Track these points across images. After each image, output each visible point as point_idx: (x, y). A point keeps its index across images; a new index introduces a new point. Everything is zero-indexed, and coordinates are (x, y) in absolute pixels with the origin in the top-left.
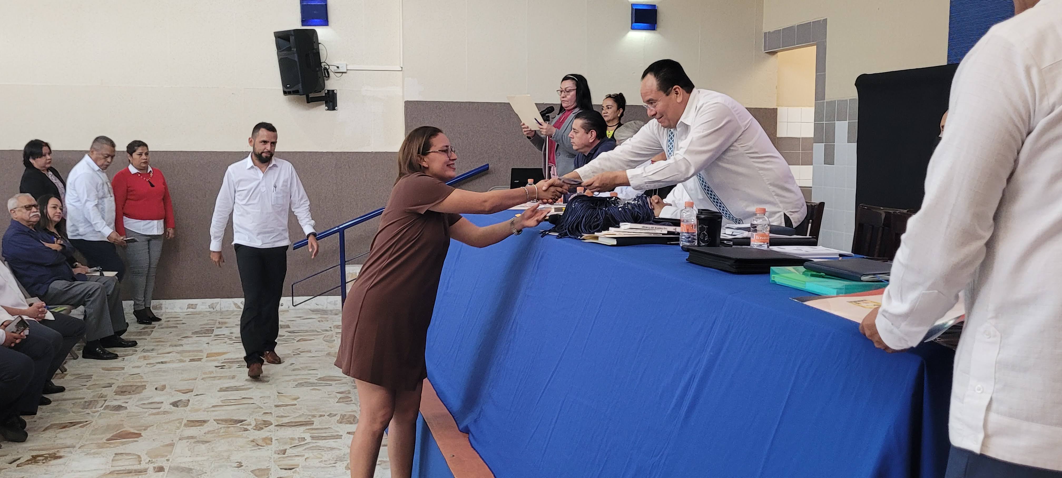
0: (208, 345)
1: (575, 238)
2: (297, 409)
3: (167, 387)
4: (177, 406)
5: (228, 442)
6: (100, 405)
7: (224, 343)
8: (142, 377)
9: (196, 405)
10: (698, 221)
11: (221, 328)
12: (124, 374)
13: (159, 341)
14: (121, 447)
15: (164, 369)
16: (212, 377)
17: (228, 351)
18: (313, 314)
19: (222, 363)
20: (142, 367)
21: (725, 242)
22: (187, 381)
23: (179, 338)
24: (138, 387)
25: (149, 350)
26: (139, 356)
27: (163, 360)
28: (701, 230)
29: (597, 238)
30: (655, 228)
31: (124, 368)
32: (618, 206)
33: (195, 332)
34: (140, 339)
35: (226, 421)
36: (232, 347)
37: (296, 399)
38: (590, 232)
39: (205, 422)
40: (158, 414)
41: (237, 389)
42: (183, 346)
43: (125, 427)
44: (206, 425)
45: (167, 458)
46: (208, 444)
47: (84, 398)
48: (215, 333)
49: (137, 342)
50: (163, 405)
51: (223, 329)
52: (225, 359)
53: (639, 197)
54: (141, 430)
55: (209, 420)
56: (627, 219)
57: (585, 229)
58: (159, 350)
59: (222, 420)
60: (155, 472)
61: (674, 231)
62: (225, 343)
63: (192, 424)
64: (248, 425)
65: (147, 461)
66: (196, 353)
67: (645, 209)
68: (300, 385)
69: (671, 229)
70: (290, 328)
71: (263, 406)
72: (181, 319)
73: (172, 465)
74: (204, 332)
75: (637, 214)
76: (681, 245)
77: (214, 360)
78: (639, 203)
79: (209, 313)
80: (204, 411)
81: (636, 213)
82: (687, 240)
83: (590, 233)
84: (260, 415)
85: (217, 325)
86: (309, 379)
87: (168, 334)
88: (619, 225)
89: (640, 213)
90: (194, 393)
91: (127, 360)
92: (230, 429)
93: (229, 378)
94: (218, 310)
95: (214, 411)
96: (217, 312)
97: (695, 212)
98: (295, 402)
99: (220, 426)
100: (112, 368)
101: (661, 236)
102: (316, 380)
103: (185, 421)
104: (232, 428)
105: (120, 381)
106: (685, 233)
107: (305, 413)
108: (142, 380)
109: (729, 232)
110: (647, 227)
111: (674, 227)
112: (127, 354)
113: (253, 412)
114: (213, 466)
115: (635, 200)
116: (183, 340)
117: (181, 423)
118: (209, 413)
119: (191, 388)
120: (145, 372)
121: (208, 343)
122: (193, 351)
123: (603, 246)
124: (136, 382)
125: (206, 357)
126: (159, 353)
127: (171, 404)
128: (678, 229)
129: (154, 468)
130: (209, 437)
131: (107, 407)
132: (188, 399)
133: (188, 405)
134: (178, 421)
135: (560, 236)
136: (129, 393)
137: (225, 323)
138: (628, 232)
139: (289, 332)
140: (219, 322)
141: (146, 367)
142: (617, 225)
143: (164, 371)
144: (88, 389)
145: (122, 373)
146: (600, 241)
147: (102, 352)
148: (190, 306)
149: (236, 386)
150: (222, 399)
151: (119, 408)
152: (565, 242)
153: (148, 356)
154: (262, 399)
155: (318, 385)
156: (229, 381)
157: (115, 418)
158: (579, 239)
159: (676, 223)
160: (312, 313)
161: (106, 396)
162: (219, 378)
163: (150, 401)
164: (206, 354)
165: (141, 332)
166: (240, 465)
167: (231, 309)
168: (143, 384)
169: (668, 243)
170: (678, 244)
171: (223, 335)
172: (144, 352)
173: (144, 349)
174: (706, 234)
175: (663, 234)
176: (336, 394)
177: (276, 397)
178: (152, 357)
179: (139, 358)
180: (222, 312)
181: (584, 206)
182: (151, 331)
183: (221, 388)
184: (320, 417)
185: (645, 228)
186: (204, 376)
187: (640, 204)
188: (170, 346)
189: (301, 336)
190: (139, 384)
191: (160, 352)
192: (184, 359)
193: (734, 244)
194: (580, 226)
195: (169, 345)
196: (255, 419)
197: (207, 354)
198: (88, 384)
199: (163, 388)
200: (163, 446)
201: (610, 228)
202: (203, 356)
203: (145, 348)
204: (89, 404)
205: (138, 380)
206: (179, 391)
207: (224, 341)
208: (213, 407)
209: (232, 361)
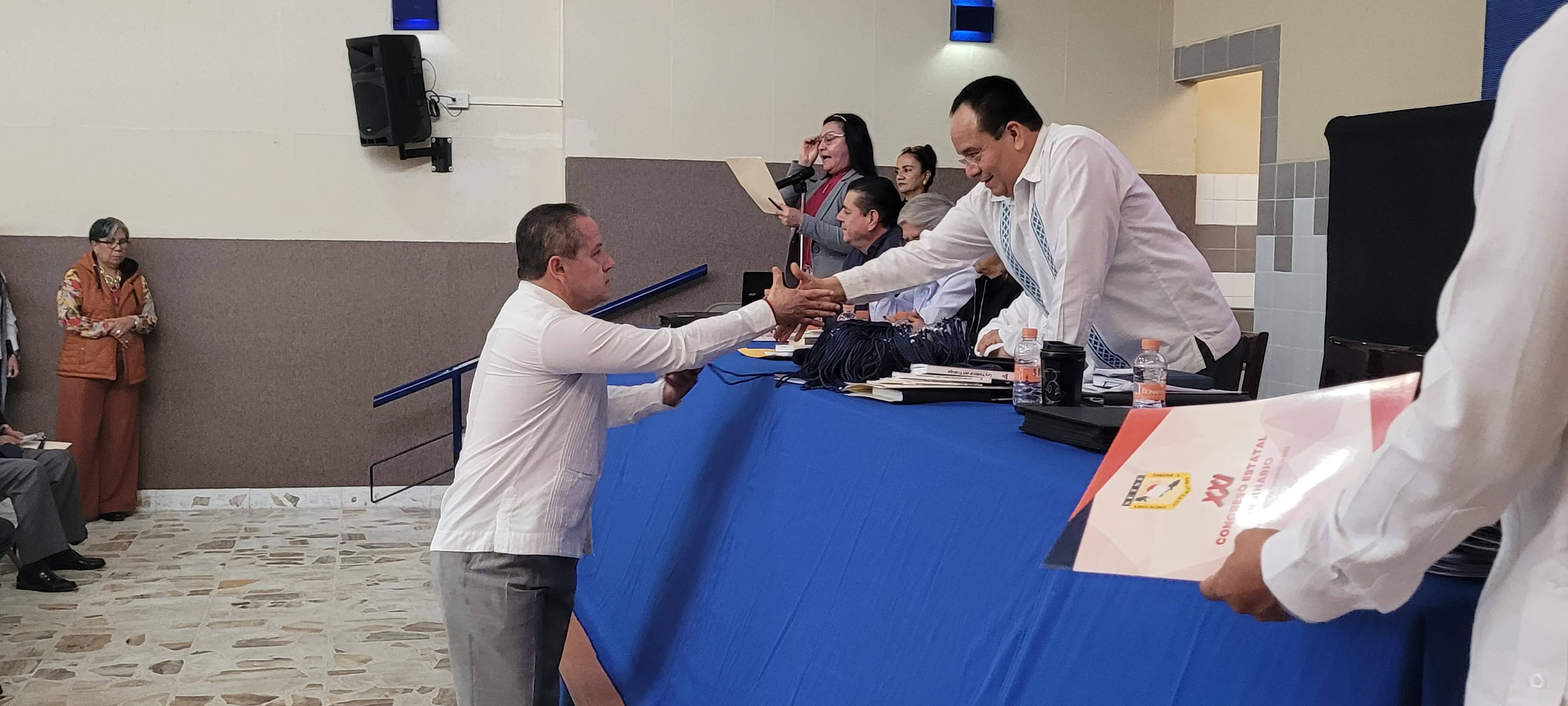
0: (223, 566)
1: (834, 390)
2: (366, 679)
3: (148, 638)
4: (161, 672)
6: (29, 668)
7: (251, 564)
8: (105, 621)
9: (194, 670)
10: (1043, 361)
11: (247, 538)
12: (76, 615)
13: (142, 560)
15: (144, 608)
16: (226, 622)
17: (257, 579)
18: (406, 516)
19: (245, 598)
20: (107, 605)
21: (1091, 399)
22: (182, 629)
23: (175, 555)
24: (96, 638)
25: (122, 576)
26: (103, 584)
27: (143, 593)
28: (1048, 377)
29: (870, 389)
30: (972, 374)
31: (77, 605)
32: (909, 336)
33: (203, 545)
34: (109, 556)
35: (241, 697)
36: (262, 570)
37: (365, 662)
38: (858, 379)
39: (204, 699)
40: (126, 685)
41: (265, 643)
42: (180, 569)
48: (237, 547)
49: (106, 561)
50: (136, 670)
51: (253, 539)
52: (249, 592)
53: (947, 320)
55: (213, 697)
56: (923, 357)
57: (851, 374)
58: (139, 574)
59: (235, 697)
61: (1005, 379)
62: (253, 563)
66: (202, 581)
67: (956, 342)
68: (376, 637)
69: (999, 375)
70: (365, 539)
71: (309, 673)
72: (181, 522)
74: (220, 545)
75: (941, 349)
76: (1015, 404)
77: (232, 594)
78: (945, 331)
79: (230, 512)
80: (207, 681)
81: (940, 347)
82: (1026, 394)
83: (859, 381)
84: (301, 689)
85: (242, 533)
86: (391, 627)
87: (157, 548)
88: (910, 368)
89: (948, 348)
90: (192, 650)
91: (83, 593)
93: (255, 625)
94: (245, 508)
95: (224, 681)
96: (244, 511)
97: (1040, 347)
98: (363, 667)
100: (58, 605)
101: (981, 387)
102: (402, 628)
103: (170, 699)
105: (67, 627)
106: (1022, 382)
107: (379, 687)
108: (106, 626)
109: (1099, 381)
110: (957, 372)
111: (1004, 373)
112: (85, 581)
113: (291, 683)
115: (939, 325)
116: (180, 558)
117: (164, 701)
118: (213, 683)
119: (187, 640)
120: (112, 613)
121: (224, 564)
122: (198, 577)
123: (879, 403)
124: (96, 630)
125: (219, 588)
126: (138, 580)
127: (150, 668)
128: (1011, 376)
131: (41, 672)
132: (179, 659)
133: (179, 671)
135: (807, 386)
136: (81, 648)
138: (925, 380)
139: (363, 547)
140: (246, 529)
141: (114, 603)
142: (906, 368)
143: (143, 612)
144: (12, 640)
145: (72, 613)
146: (876, 394)
147: (49, 579)
148: (197, 501)
149: (264, 639)
150: (239, 660)
151: (61, 674)
152: (817, 396)
153: (120, 586)
154: (306, 660)
155: (405, 637)
156: (253, 629)
157: (53, 692)
158: (840, 392)
159: (1008, 364)
160: (406, 514)
161: (41, 653)
162: (238, 623)
163: (115, 662)
164: (219, 583)
165: (113, 543)
167: (269, 508)
168: (107, 633)
169: (993, 400)
170: (1011, 402)
171: (251, 550)
172: (114, 578)
173: (113, 573)
174: (1056, 384)
175: (984, 384)
176: (435, 652)
177: (333, 656)
178: (125, 587)
179: (104, 589)
180: (251, 512)
181: (850, 334)
182: (127, 542)
183: (240, 642)
184: (404, 693)
185: (953, 374)
186: (212, 620)
187: (947, 333)
188: (158, 568)
189: (383, 553)
190: (99, 633)
191: (141, 578)
192: (181, 591)
193: (1105, 403)
194: (842, 369)
195: (157, 566)
196: (292, 695)
197: (221, 583)
198: (13, 632)
199: (141, 639)
201: (894, 374)
202: (212, 586)
203: (116, 571)
204: (11, 667)
205: (98, 627)
206: (166, 646)
207: (251, 561)
208: (224, 673)
209: (261, 596)
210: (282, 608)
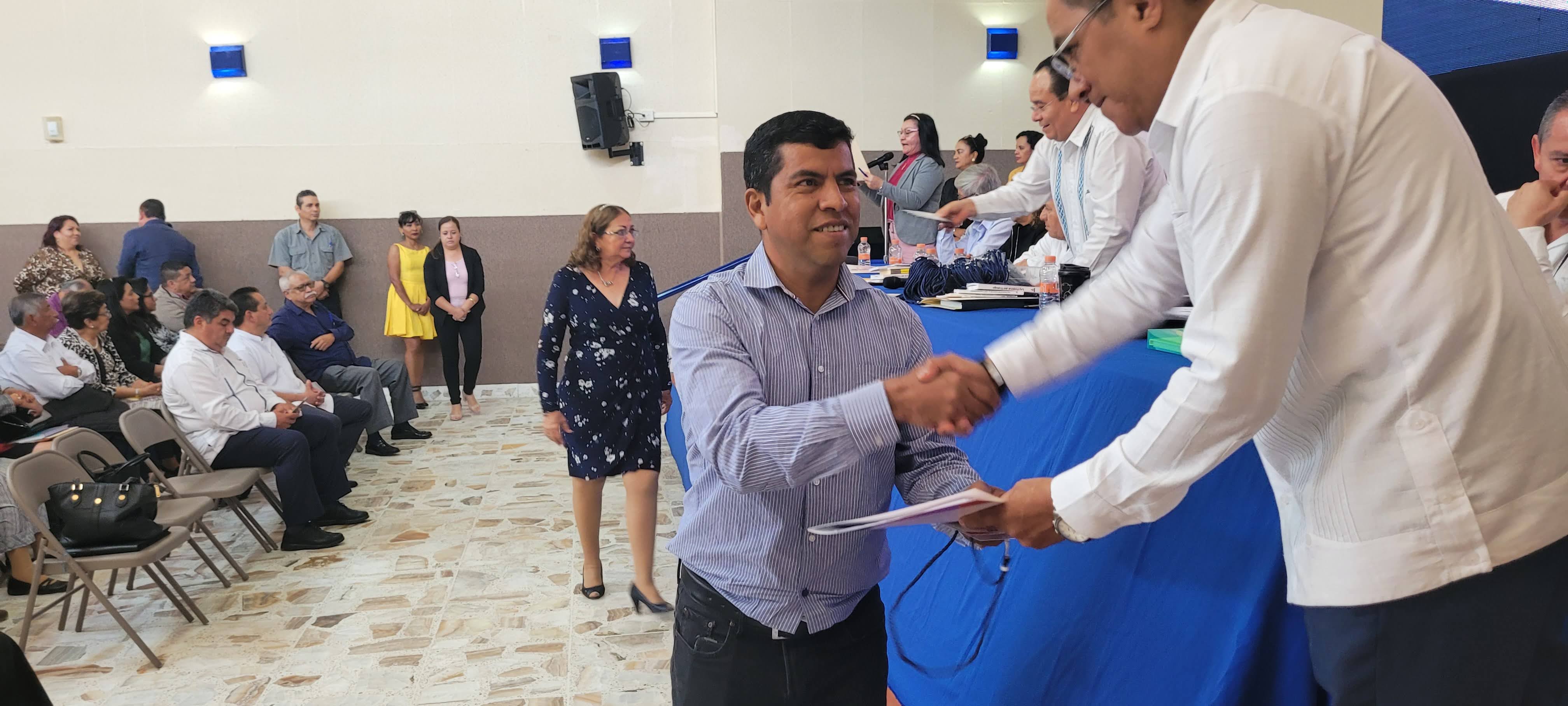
3: (458, 482)
4: (469, 504)
5: (524, 544)
6: (384, 502)
8: (430, 471)
9: (489, 502)
11: (518, 416)
12: (412, 468)
13: (450, 432)
14: (406, 549)
15: (455, 463)
16: (507, 472)
17: (526, 444)
19: (518, 456)
20: (431, 461)
22: (480, 476)
23: (472, 427)
24: (426, 482)
25: (442, 442)
27: (454, 453)
29: (938, 302)
30: (1009, 289)
31: (412, 461)
33: (490, 421)
35: (521, 520)
36: (530, 438)
38: (930, 295)
39: (498, 521)
40: (447, 512)
41: (534, 485)
43: (410, 527)
44: (499, 525)
45: (456, 562)
46: (501, 546)
47: (368, 495)
48: (512, 422)
50: (453, 502)
51: (521, 417)
52: (522, 452)
54: (428, 530)
55: (503, 520)
56: (975, 278)
58: (451, 441)
59: (518, 520)
60: (444, 577)
61: (1033, 292)
62: (523, 433)
63: (485, 524)
64: (546, 525)
65: (434, 564)
66: (489, 445)
67: (997, 267)
69: (1029, 289)
73: (462, 569)
74: (502, 421)
75: (987, 272)
77: (510, 453)
79: (506, 400)
80: (498, 509)
83: (930, 297)
84: (560, 516)
85: (515, 413)
89: (992, 271)
90: (487, 489)
91: (415, 453)
92: (526, 529)
93: (527, 473)
94: (514, 396)
95: (510, 509)
96: (514, 398)
99: (515, 526)
101: (1016, 298)
103: (476, 521)
104: (528, 530)
105: (406, 474)
106: (1045, 294)
108: (431, 475)
110: (998, 288)
114: (506, 570)
117: (472, 523)
118: (504, 511)
119: (484, 483)
120: (434, 466)
121: (504, 434)
122: (487, 443)
123: (944, 311)
124: (425, 477)
125: (502, 450)
126: (450, 445)
127: (461, 502)
129: (442, 572)
130: (503, 538)
131: (393, 505)
132: (479, 496)
133: (479, 503)
134: (467, 521)
136: (416, 489)
137: (523, 411)
138: (976, 294)
140: (517, 411)
141: (435, 460)
142: (963, 286)
143: (455, 465)
144: (372, 484)
145: (409, 466)
146: (942, 305)
147: (386, 448)
148: (484, 391)
149: (533, 482)
150: (517, 496)
151: (405, 505)
153: (439, 449)
156: (526, 475)
157: (402, 516)
158: (918, 304)
161: (391, 493)
162: (516, 472)
163: (439, 498)
164: (501, 446)
166: (536, 570)
167: (530, 396)
168: (432, 479)
169: (1025, 306)
171: (521, 424)
175: (1019, 296)
178: (446, 449)
179: (429, 450)
180: (519, 399)
183: (517, 484)
186: (499, 470)
190: (428, 479)
191: (452, 443)
192: (477, 452)
194: (918, 288)
197: (503, 446)
198: (373, 479)
199: (454, 483)
200: (452, 548)
201: (955, 290)
202: (498, 448)
204: (373, 501)
205: (427, 475)
206: (470, 487)
207: (521, 431)
208: (509, 504)
209: (529, 454)
210: (544, 462)
